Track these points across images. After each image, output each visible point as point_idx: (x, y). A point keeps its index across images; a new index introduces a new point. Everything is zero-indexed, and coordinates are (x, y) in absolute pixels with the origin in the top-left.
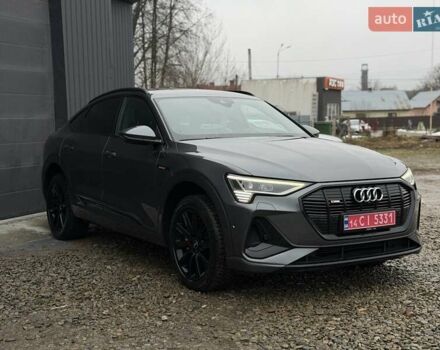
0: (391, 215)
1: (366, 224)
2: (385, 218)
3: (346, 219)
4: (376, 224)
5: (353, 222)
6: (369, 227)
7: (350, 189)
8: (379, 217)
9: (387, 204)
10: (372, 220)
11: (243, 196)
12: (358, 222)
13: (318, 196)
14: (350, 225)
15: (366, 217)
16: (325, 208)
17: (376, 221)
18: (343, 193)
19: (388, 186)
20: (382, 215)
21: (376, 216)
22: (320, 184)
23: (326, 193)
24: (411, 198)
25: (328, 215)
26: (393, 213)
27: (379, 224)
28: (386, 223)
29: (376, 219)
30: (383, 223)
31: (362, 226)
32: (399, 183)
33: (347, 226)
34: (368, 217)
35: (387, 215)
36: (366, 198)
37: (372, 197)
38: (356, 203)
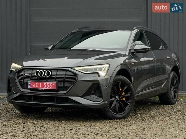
0: (54, 84)
2: (51, 85)
3: (30, 83)
4: (45, 88)
5: (33, 85)
6: (40, 88)
8: (46, 85)
10: (43, 86)
14: (31, 86)
15: (39, 84)
16: (22, 77)
17: (45, 86)
18: (33, 72)
19: (58, 71)
20: (48, 84)
21: (45, 83)
22: (24, 67)
23: (26, 71)
24: (76, 79)
25: (24, 80)
26: (55, 84)
27: (46, 87)
28: (51, 88)
29: (45, 85)
30: (49, 88)
31: (37, 87)
32: (66, 70)
33: (30, 86)
34: (41, 83)
35: (51, 84)
36: (41, 75)
37: (44, 75)
38: (36, 77)
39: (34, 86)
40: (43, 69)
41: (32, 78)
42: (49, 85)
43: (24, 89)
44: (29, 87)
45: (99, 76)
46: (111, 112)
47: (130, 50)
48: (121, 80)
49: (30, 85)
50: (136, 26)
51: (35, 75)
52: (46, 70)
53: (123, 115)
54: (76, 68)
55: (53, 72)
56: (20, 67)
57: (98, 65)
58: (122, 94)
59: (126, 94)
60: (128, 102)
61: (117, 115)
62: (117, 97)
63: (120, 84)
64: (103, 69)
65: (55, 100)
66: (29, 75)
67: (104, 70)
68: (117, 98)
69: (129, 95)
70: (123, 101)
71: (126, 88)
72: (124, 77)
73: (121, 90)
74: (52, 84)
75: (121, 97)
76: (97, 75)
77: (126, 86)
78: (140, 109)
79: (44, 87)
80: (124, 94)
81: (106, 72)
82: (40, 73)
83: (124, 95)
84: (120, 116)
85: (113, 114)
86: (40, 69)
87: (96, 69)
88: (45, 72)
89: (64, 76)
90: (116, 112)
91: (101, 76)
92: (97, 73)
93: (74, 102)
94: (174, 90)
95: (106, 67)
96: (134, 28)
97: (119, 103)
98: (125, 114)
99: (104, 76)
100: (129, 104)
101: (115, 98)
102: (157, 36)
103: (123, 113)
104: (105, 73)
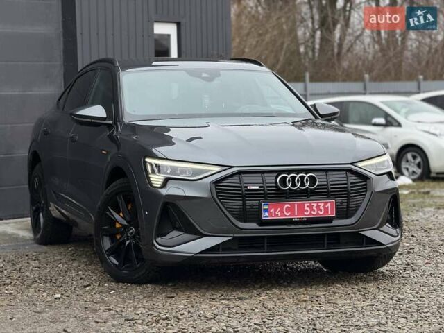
0: (329, 205)
2: (322, 208)
3: (266, 207)
4: (307, 215)
6: (296, 217)
7: (275, 175)
8: (311, 207)
9: (324, 193)
10: (302, 210)
11: (156, 180)
12: (281, 211)
13: (233, 182)
14: (270, 214)
15: (293, 206)
16: (240, 194)
17: (307, 211)
20: (315, 205)
21: (306, 205)
23: (242, 178)
25: (244, 201)
26: (332, 203)
27: (311, 214)
28: (322, 214)
29: (306, 208)
30: (318, 214)
31: (287, 215)
33: (267, 215)
34: (296, 205)
35: (322, 204)
36: (293, 185)
37: (303, 185)
38: (282, 190)
39: (279, 214)
40: (298, 172)
42: (318, 207)
44: (265, 216)
49: (266, 210)
51: (275, 186)
65: (324, 241)
66: (260, 187)
74: (326, 204)
79: (306, 213)
82: (291, 181)
88: (302, 178)
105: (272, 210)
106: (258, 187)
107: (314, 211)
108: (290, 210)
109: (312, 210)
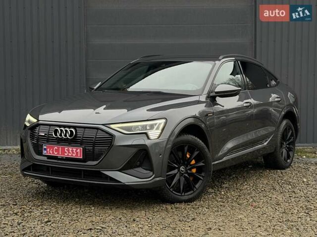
1: (58, 154)
2: (75, 152)
3: (45, 147)
5: (50, 150)
6: (60, 156)
8: (68, 150)
9: (73, 141)
10: (63, 152)
12: (53, 150)
15: (58, 148)
16: (36, 137)
17: (66, 153)
18: (51, 129)
19: (86, 129)
20: (71, 149)
21: (66, 149)
22: (40, 122)
23: (41, 128)
24: (111, 142)
25: (37, 142)
26: (80, 149)
27: (68, 155)
28: (74, 156)
29: (66, 151)
30: (72, 155)
31: (56, 154)
32: (97, 129)
33: (46, 152)
35: (75, 150)
36: (61, 135)
37: (66, 136)
38: (54, 137)
39: (51, 152)
40: (65, 127)
41: (48, 139)
42: (72, 151)
43: (38, 155)
44: (44, 152)
45: (148, 138)
46: (172, 192)
47: (209, 93)
48: (188, 142)
49: (45, 149)
50: (223, 55)
51: (52, 135)
52: (69, 127)
53: (191, 196)
54: (112, 126)
55: (79, 131)
56: (35, 121)
57: (148, 120)
58: (191, 163)
59: (196, 162)
60: (200, 176)
61: (181, 196)
62: (182, 168)
63: (186, 148)
64: (155, 127)
65: (81, 174)
66: (45, 134)
67: (157, 129)
68: (183, 170)
69: (201, 164)
70: (191, 175)
71: (196, 153)
72: (194, 137)
73: (188, 156)
74: (77, 150)
75: (188, 168)
76: (144, 136)
77: (197, 151)
78: (232, 177)
79: (66, 154)
80: (193, 162)
81: (160, 131)
82: (60, 132)
83: (194, 164)
84: (186, 198)
85: (174, 195)
86: (60, 126)
87: (144, 127)
88: (66, 131)
89: (93, 138)
90: (179, 192)
91: (152, 138)
92: (146, 134)
93: (109, 179)
94: (288, 148)
95: (160, 124)
96: (220, 58)
97: (185, 177)
98: (195, 194)
99: (156, 138)
100: (201, 178)
101: (179, 170)
102: (260, 67)
103: (192, 192)
104: (159, 134)
105: (48, 150)
106: (44, 134)
107: (70, 153)
108: (57, 150)
109: (69, 152)
